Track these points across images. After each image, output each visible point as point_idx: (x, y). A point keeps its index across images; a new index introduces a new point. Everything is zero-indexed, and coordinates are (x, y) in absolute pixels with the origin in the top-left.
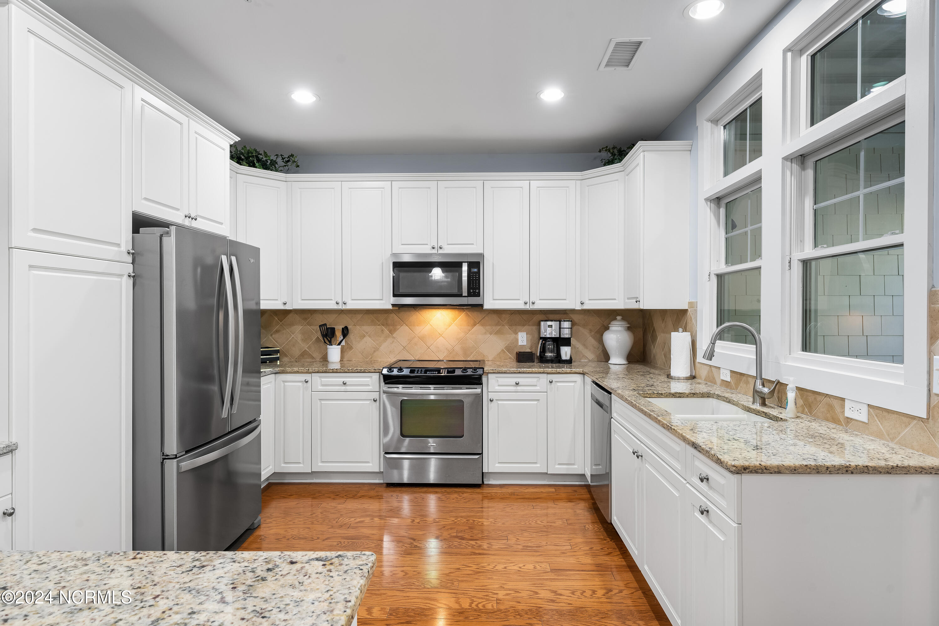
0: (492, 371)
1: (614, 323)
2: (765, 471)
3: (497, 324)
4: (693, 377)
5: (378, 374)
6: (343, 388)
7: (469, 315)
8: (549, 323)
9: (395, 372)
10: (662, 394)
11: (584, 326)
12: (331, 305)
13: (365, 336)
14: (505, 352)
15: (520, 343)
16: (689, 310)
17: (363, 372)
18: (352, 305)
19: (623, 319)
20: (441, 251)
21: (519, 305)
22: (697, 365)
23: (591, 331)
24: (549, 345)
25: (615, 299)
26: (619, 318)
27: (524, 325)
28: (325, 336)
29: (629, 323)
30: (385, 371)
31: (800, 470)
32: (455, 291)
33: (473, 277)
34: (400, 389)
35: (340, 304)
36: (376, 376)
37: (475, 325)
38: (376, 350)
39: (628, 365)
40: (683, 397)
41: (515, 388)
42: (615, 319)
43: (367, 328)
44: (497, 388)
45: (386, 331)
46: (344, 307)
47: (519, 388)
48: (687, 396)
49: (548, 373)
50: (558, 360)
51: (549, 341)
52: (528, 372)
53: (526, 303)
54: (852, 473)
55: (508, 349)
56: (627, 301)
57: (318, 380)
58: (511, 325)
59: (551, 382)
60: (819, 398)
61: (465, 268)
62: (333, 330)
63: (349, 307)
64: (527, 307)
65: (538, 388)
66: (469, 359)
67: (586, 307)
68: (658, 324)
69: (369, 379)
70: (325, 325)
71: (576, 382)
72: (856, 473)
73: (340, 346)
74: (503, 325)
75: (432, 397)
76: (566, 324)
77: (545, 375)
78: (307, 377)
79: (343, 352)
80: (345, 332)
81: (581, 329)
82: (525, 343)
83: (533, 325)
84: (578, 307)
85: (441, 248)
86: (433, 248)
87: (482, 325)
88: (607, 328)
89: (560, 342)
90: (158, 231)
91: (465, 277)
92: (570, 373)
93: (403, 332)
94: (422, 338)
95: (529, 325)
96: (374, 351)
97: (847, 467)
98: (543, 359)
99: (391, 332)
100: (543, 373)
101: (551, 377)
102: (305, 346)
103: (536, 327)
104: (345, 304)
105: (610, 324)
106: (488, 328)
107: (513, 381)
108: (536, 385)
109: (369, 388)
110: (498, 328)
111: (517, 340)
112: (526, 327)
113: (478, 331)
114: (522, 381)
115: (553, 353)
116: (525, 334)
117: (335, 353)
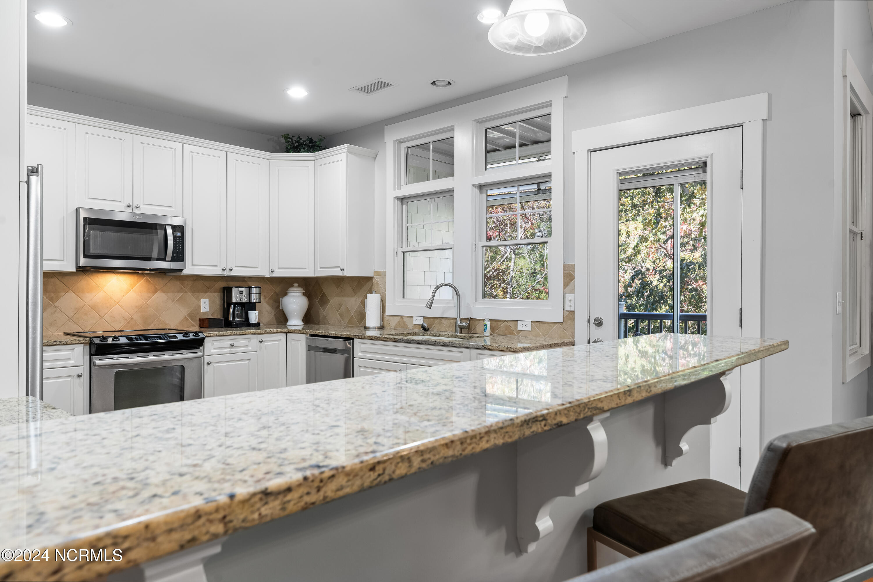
1: (292, 288)
3: (179, 292)
4: (382, 328)
5: (82, 345)
7: (150, 281)
8: (240, 289)
9: (110, 341)
14: (187, 319)
15: (203, 310)
16: (375, 277)
17: (64, 344)
19: (299, 286)
20: (136, 211)
21: (216, 271)
22: (386, 317)
25: (305, 268)
26: (296, 285)
27: (206, 292)
30: (96, 342)
33: (176, 241)
34: (116, 359)
37: (156, 291)
41: (229, 350)
42: (292, 286)
44: (213, 351)
47: (233, 350)
49: (258, 334)
50: (246, 324)
51: (237, 307)
52: (242, 333)
53: (224, 270)
55: (191, 316)
56: (319, 270)
58: (194, 292)
59: (261, 342)
60: (500, 323)
61: (169, 231)
64: (225, 274)
65: (251, 348)
66: (149, 328)
67: (275, 275)
69: (70, 352)
71: (280, 340)
74: (186, 292)
76: (254, 290)
77: (256, 335)
82: (207, 310)
83: (215, 292)
84: (268, 275)
85: (137, 207)
86: (129, 206)
87: (164, 292)
88: (285, 294)
89: (246, 307)
91: (170, 240)
95: (211, 292)
100: (255, 334)
101: (261, 337)
103: (218, 293)
105: (287, 290)
106: (171, 295)
107: (228, 343)
108: (247, 346)
109: (71, 362)
110: (181, 294)
111: (200, 307)
112: (208, 294)
113: (160, 297)
114: (236, 343)
115: (242, 317)
116: (207, 300)
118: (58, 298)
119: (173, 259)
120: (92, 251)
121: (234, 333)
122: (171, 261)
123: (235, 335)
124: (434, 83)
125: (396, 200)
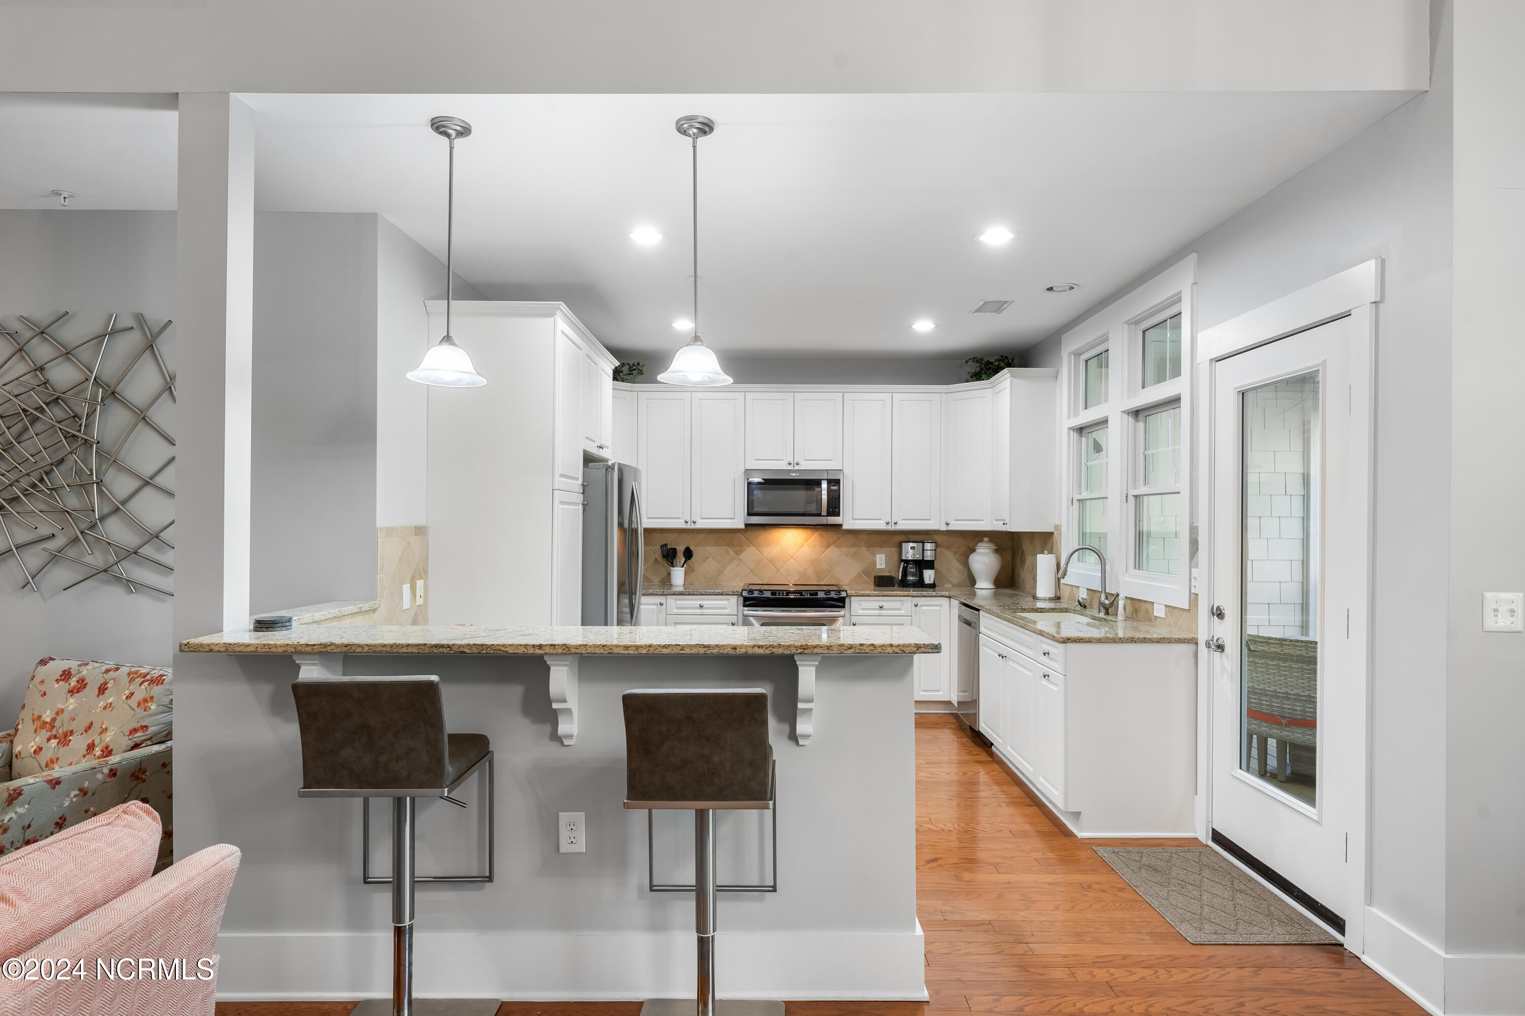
0: (855, 594)
1: (980, 544)
2: (1081, 641)
3: (853, 546)
4: (1057, 598)
5: (736, 596)
6: (699, 611)
7: (823, 536)
8: (912, 545)
9: (756, 595)
10: (1025, 609)
11: (948, 548)
12: (679, 524)
13: (708, 558)
14: (861, 576)
15: (878, 566)
16: (1055, 532)
17: (721, 595)
18: (702, 524)
19: (991, 541)
20: (797, 468)
21: (880, 525)
22: (1061, 585)
23: (955, 553)
24: (911, 568)
25: (982, 520)
26: (986, 539)
27: (883, 547)
28: (665, 557)
29: (996, 545)
30: (745, 594)
31: (1102, 640)
32: (812, 510)
33: (833, 496)
34: (760, 611)
35: (689, 523)
36: (735, 599)
37: (829, 546)
38: (720, 572)
39: (996, 590)
41: (879, 612)
42: (982, 541)
43: (711, 549)
44: (860, 612)
45: (732, 553)
46: (693, 526)
47: (883, 612)
48: (1048, 612)
49: (913, 596)
50: (920, 584)
51: (911, 564)
52: (892, 595)
53: (888, 524)
54: (1136, 642)
55: (866, 572)
56: (994, 522)
57: (672, 603)
58: (868, 547)
59: (916, 606)
60: (1142, 604)
61: (824, 485)
62: (674, 551)
63: (698, 526)
64: (889, 528)
65: (902, 612)
66: (822, 583)
67: (951, 528)
68: (1026, 546)
69: (726, 602)
70: (666, 545)
71: (941, 605)
72: (1138, 642)
73: (683, 569)
74: (860, 547)
76: (928, 546)
77: (910, 598)
78: (662, 599)
79: (686, 574)
80: (688, 554)
81: (945, 551)
82: (884, 566)
83: (892, 547)
84: (944, 528)
85: (797, 464)
86: (790, 464)
87: (838, 546)
88: (973, 550)
89: (922, 564)
91: (824, 495)
92: (936, 596)
93: (750, 554)
94: (771, 561)
95: (888, 547)
96: (719, 575)
97: (1133, 638)
98: (904, 584)
99: (738, 553)
100: (908, 596)
101: (916, 600)
103: (896, 548)
104: (694, 522)
105: (976, 546)
106: (844, 549)
107: (877, 605)
108: (900, 609)
109: (727, 611)
110: (854, 549)
111: (875, 563)
112: (885, 549)
113: (834, 553)
114: (886, 605)
115: (916, 576)
116: (883, 556)
117: (678, 575)
118: (741, 551)
119: (829, 514)
120: (757, 509)
121: (883, 594)
122: (827, 516)
123: (884, 596)
124: (1050, 289)
125: (1072, 432)
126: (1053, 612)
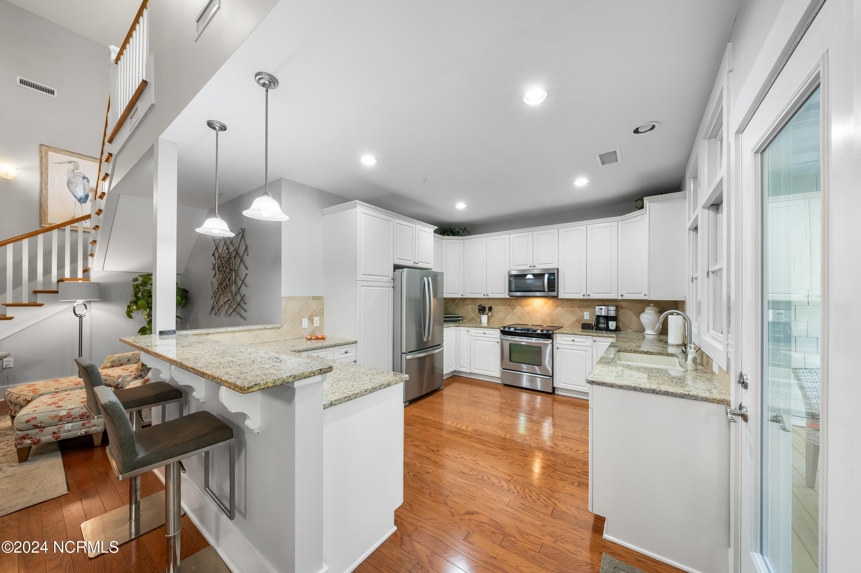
0: (558, 333)
1: (648, 308)
3: (571, 307)
5: (499, 329)
6: (484, 335)
7: (554, 302)
8: (600, 307)
9: (507, 329)
10: (637, 351)
11: (629, 309)
12: (482, 296)
13: (500, 311)
14: (573, 322)
15: (585, 318)
18: (491, 296)
19: (655, 306)
20: (534, 268)
21: (580, 296)
23: (635, 312)
24: (602, 320)
26: (651, 305)
27: (588, 308)
28: (479, 310)
29: (659, 309)
30: (502, 329)
32: (542, 289)
33: (551, 281)
34: (509, 337)
35: (486, 295)
36: (499, 331)
37: (557, 307)
38: (505, 318)
39: (657, 336)
40: (653, 355)
41: (572, 343)
42: (648, 306)
43: (501, 307)
44: (562, 342)
45: (510, 309)
46: (488, 297)
47: (574, 343)
48: (656, 354)
49: (593, 336)
50: (604, 329)
51: (602, 318)
52: (580, 334)
53: (584, 295)
54: (657, 394)
55: (578, 321)
57: (473, 331)
58: (579, 308)
59: (595, 341)
60: (709, 359)
61: (546, 276)
62: (485, 308)
64: (585, 297)
65: (586, 344)
66: (554, 326)
67: (625, 298)
69: (495, 332)
70: (481, 305)
72: (660, 394)
73: (487, 316)
74: (575, 308)
75: (524, 343)
76: (613, 308)
77: (591, 337)
78: (468, 329)
79: (489, 318)
80: (490, 309)
81: (628, 312)
82: (588, 318)
83: (593, 308)
84: (620, 297)
85: (534, 266)
86: (530, 267)
87: (562, 307)
88: (643, 311)
89: (608, 318)
90: (401, 270)
91: (546, 281)
92: (607, 337)
93: (518, 310)
94: (528, 313)
95: (591, 308)
96: (504, 319)
97: (654, 390)
98: (598, 329)
99: (513, 309)
101: (594, 338)
102: (473, 315)
104: (488, 295)
105: (645, 309)
106: (565, 309)
107: (571, 339)
108: (585, 343)
109: (496, 336)
110: (572, 309)
111: (583, 316)
113: (560, 310)
114: (576, 339)
115: (604, 324)
116: (588, 313)
117: (484, 318)
118: (515, 308)
119: (549, 291)
120: (513, 288)
123: (575, 334)
124: (637, 131)
125: (692, 232)
126: (660, 355)
